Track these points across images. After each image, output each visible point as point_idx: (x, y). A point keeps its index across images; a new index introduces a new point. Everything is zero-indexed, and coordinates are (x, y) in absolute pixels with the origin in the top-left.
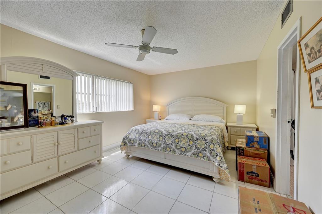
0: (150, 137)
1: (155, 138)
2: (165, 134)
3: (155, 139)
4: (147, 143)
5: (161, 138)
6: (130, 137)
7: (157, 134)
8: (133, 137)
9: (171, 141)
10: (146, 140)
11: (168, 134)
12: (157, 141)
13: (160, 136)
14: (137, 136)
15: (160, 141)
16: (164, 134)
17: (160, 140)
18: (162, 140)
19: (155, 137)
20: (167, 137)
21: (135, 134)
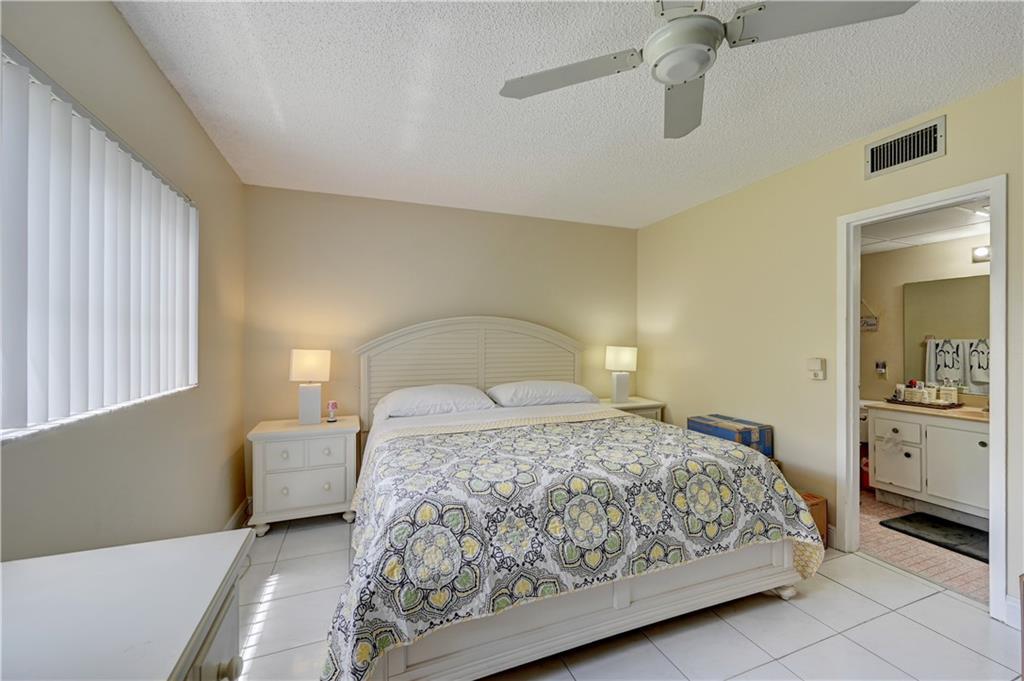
0: (556, 528)
1: (586, 521)
2: (626, 489)
3: (589, 529)
4: (552, 566)
5: (614, 515)
6: (419, 574)
7: (588, 498)
8: (446, 567)
9: (660, 512)
10: (545, 551)
11: (638, 484)
12: (600, 532)
13: (608, 503)
14: (472, 547)
15: (614, 529)
16: (621, 490)
17: (614, 523)
18: (623, 519)
19: (585, 515)
20: (639, 499)
21: (444, 538)
